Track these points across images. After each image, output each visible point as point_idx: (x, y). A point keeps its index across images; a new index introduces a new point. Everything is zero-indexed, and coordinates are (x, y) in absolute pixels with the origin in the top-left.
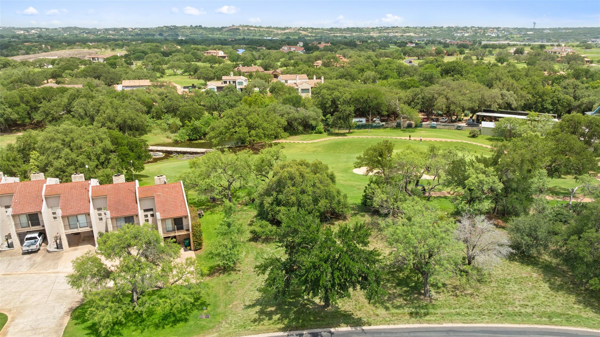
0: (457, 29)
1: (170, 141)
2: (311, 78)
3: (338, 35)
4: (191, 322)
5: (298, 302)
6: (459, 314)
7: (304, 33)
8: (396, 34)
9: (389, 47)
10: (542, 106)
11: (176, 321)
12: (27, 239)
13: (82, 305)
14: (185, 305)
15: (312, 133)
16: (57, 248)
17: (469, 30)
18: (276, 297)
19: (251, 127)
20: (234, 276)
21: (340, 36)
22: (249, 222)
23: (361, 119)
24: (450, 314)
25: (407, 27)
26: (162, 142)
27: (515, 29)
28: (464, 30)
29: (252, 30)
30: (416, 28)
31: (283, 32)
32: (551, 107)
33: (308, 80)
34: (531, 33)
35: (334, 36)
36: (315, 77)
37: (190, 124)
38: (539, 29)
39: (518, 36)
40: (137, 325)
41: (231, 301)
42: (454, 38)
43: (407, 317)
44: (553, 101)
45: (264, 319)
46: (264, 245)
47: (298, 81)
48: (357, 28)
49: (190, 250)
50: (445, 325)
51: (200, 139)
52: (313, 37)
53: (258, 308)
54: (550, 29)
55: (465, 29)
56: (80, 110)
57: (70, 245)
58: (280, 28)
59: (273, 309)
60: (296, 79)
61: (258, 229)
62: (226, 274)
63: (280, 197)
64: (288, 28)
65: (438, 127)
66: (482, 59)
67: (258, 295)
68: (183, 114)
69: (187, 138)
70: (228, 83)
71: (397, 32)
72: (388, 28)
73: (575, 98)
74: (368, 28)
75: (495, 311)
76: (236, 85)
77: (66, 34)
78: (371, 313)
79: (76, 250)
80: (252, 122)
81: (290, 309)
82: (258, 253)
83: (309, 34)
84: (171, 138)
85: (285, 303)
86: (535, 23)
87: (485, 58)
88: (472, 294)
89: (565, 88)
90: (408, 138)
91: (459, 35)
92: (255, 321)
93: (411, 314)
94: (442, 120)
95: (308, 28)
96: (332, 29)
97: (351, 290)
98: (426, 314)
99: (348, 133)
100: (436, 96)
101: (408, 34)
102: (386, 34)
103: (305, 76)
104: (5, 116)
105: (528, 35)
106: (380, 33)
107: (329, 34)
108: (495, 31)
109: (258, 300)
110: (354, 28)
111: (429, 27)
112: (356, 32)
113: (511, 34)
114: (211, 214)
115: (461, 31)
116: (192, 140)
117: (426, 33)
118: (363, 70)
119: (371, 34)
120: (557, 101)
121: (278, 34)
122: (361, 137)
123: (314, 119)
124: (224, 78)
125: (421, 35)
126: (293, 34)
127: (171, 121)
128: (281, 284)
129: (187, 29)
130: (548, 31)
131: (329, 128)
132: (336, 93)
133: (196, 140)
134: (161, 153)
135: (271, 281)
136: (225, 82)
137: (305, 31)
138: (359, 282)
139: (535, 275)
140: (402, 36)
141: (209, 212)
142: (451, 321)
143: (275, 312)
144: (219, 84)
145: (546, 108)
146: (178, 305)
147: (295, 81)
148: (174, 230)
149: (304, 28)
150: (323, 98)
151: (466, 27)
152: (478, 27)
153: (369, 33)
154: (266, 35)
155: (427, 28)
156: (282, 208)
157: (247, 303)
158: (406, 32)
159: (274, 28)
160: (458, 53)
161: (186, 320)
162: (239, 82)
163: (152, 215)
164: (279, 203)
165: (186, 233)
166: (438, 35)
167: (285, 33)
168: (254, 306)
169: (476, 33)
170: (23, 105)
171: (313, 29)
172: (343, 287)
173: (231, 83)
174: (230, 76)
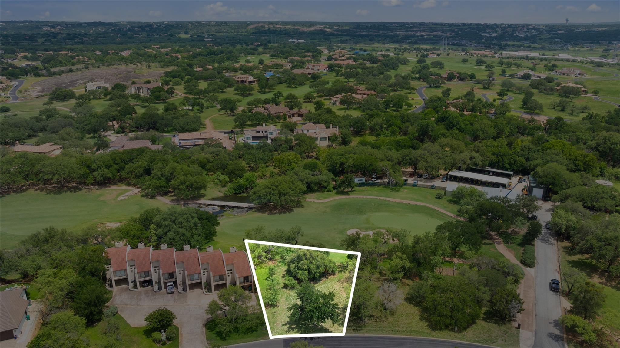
0: (486, 27)
1: (222, 195)
2: (328, 127)
4: (259, 332)
5: (305, 323)
6: (374, 330)
7: (329, 31)
11: (253, 331)
12: (168, 286)
13: (208, 322)
14: (257, 324)
15: (324, 191)
16: (183, 290)
17: (498, 29)
18: (295, 321)
19: (281, 195)
20: (276, 309)
22: (282, 275)
23: (361, 179)
24: (370, 330)
26: (216, 196)
28: (493, 29)
29: (277, 28)
31: (309, 29)
33: (326, 129)
34: (561, 31)
36: (331, 126)
37: (236, 181)
38: (570, 26)
40: (236, 332)
41: (275, 322)
43: (352, 331)
44: (510, 162)
45: (290, 331)
46: (290, 291)
47: (317, 131)
49: (252, 292)
50: (366, 335)
51: (243, 192)
53: (288, 326)
55: (494, 27)
56: (159, 173)
57: (190, 289)
59: (295, 326)
60: (316, 129)
61: (287, 282)
62: (272, 308)
63: (299, 265)
65: (418, 185)
67: (287, 319)
68: (230, 171)
69: (234, 192)
70: (261, 132)
71: (424, 31)
73: (527, 159)
75: (390, 329)
76: (267, 135)
77: (92, 31)
78: (337, 329)
79: (193, 292)
80: (282, 191)
81: (302, 327)
82: (287, 296)
84: (222, 192)
85: (300, 323)
88: (383, 321)
89: (522, 150)
91: (486, 35)
92: (287, 331)
93: (354, 330)
94: (424, 177)
97: (326, 320)
98: (360, 330)
99: (350, 191)
100: (419, 159)
101: (435, 33)
102: (412, 33)
103: (323, 126)
104: (104, 176)
106: (407, 31)
108: (525, 29)
109: (288, 322)
112: (383, 30)
114: (260, 268)
115: (489, 31)
116: (238, 194)
118: (373, 116)
120: (513, 162)
121: (303, 32)
123: (326, 182)
124: (258, 128)
125: (449, 34)
127: (222, 177)
128: (297, 316)
129: (212, 26)
131: (337, 187)
132: (343, 160)
133: (240, 193)
134: (217, 207)
135: (293, 315)
136: (259, 132)
137: (331, 29)
138: (330, 316)
139: (417, 312)
140: (429, 35)
141: (259, 267)
142: (369, 333)
143: (296, 328)
144: (254, 133)
145: (505, 167)
146: (254, 324)
147: (315, 131)
148: (244, 282)
150: (334, 162)
156: (300, 271)
157: (283, 323)
158: (433, 31)
161: (257, 331)
162: (270, 133)
163: (232, 273)
164: (298, 268)
165: (250, 284)
168: (286, 325)
170: (115, 166)
172: (323, 319)
173: (264, 132)
174: (262, 126)
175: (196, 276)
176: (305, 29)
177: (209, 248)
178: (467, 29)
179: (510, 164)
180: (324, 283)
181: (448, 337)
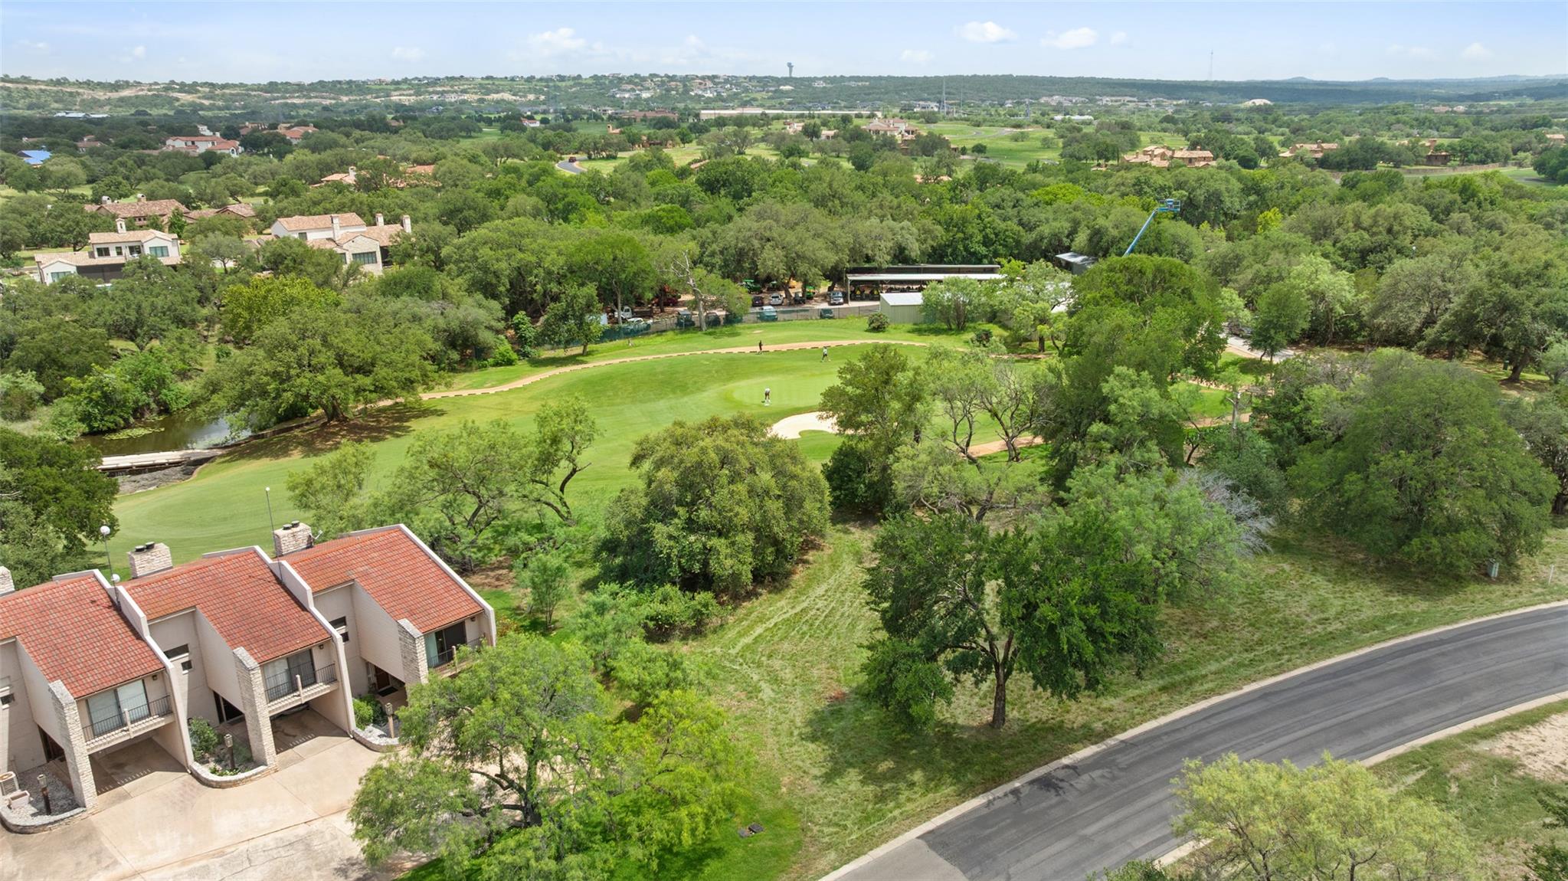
0: (618, 81)
2: (371, 222)
3: (296, 101)
7: (186, 98)
8: (466, 97)
9: (480, 131)
10: (966, 249)
15: (485, 366)
17: (648, 84)
21: (304, 106)
25: (488, 78)
27: (751, 79)
28: (636, 84)
30: (513, 79)
31: (115, 95)
32: (983, 250)
33: (365, 229)
34: (788, 88)
35: (286, 104)
36: (381, 219)
38: (802, 79)
39: (764, 95)
42: (617, 103)
44: (986, 237)
46: (692, 643)
47: (339, 234)
48: (350, 82)
52: (220, 109)
54: (824, 79)
55: (637, 81)
58: (99, 84)
60: (330, 228)
61: (664, 608)
64: (127, 85)
65: (781, 317)
66: (741, 153)
70: (113, 252)
71: (464, 92)
72: (436, 82)
74: (381, 82)
76: (142, 258)
83: (206, 102)
86: (790, 66)
87: (748, 151)
89: (998, 206)
90: (757, 348)
91: (627, 95)
94: (774, 301)
95: (195, 84)
96: (272, 87)
99: (581, 355)
101: (495, 96)
102: (435, 97)
103: (353, 217)
105: (782, 92)
106: (418, 94)
107: (266, 100)
108: (709, 84)
110: (340, 82)
111: (545, 76)
112: (349, 92)
113: (746, 90)
115: (629, 87)
116: (103, 434)
117: (541, 92)
119: (395, 98)
120: (993, 236)
121: (96, 103)
122: (617, 361)
123: (486, 329)
124: (96, 238)
125: (531, 97)
126: (154, 100)
130: (821, 84)
131: (528, 349)
132: (522, 255)
133: (118, 429)
136: (104, 252)
137: (189, 92)
140: (481, 101)
144: (83, 258)
145: (974, 253)
147: (329, 234)
149: (183, 85)
151: (637, 76)
152: (667, 76)
153: (388, 95)
154: (56, 105)
155: (541, 80)
158: (488, 92)
159: (79, 84)
160: (678, 139)
162: (153, 249)
166: (575, 96)
167: (122, 99)
169: (668, 90)
171: (212, 85)
173: (126, 251)
174: (116, 231)
175: (132, 698)
176: (101, 95)
177: (146, 556)
178: (571, 87)
179: (986, 242)
180: (812, 580)
181: (1507, 602)
